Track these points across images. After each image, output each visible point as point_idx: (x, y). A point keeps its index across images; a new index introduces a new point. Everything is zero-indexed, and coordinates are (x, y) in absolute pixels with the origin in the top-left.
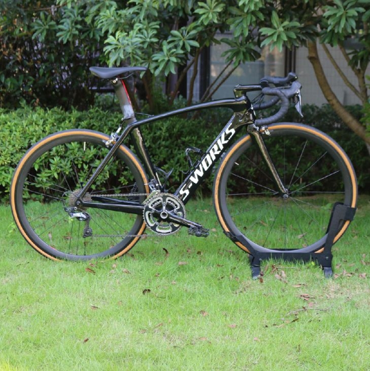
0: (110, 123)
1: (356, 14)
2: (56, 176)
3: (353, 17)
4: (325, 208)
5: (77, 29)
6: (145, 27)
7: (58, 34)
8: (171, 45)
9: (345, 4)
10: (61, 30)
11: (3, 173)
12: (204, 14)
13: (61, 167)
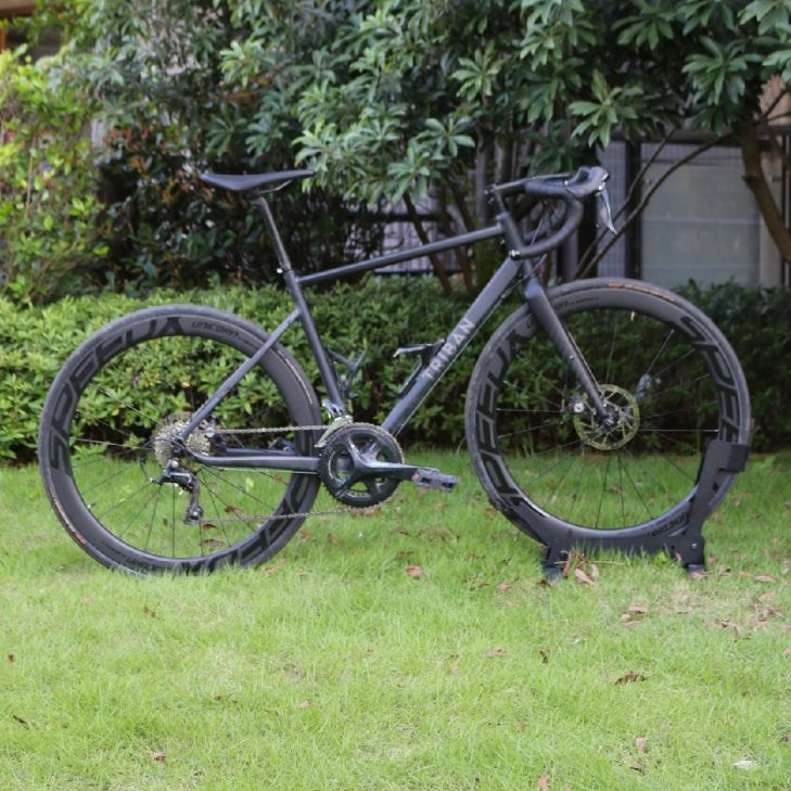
0: (365, 313)
1: (744, 66)
2: (248, 408)
3: (740, 72)
4: (763, 466)
5: (281, 130)
6: (378, 115)
7: (248, 141)
8: (424, 145)
9: (727, 48)
10: (256, 133)
11: (148, 403)
12: (466, 80)
13: (258, 392)
